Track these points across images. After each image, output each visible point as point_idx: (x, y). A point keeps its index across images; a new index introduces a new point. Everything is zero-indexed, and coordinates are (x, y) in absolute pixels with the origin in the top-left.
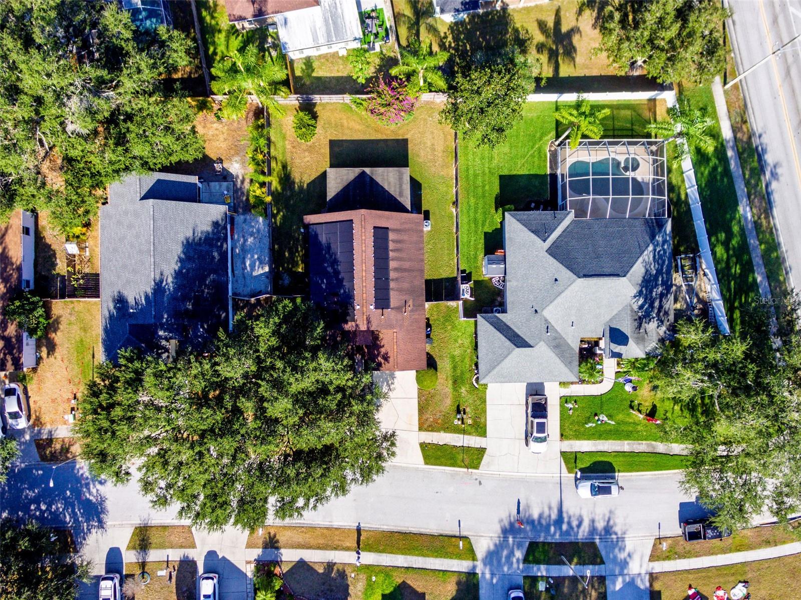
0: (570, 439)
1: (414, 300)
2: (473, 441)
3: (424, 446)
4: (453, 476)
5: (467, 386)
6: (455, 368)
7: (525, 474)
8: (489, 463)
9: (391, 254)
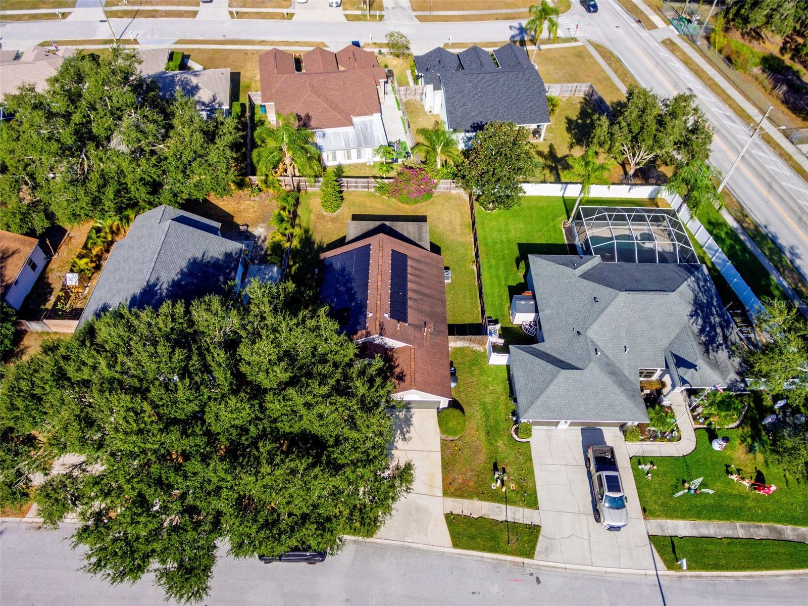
0: (658, 516)
2: (520, 515)
3: (451, 519)
4: (497, 565)
6: (487, 416)
7: (603, 569)
8: (547, 548)
9: (409, 277)
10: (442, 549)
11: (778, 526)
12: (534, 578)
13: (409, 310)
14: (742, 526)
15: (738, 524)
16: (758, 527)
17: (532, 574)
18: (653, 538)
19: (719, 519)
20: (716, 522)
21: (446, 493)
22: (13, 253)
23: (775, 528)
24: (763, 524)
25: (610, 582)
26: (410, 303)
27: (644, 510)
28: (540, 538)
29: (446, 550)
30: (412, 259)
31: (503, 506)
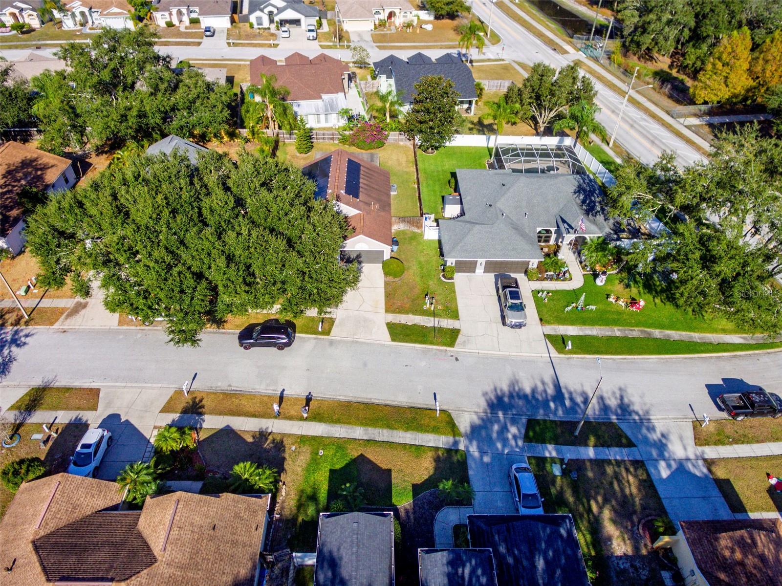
0: (552, 323)
2: (447, 323)
3: (391, 327)
4: (425, 352)
6: (422, 268)
7: (508, 354)
8: (465, 342)
9: (361, 176)
10: (383, 343)
11: (648, 330)
12: (454, 358)
13: (360, 193)
14: (619, 330)
15: (616, 328)
16: (631, 330)
17: (452, 356)
18: (547, 337)
19: (600, 325)
20: (597, 327)
21: (387, 311)
22: (52, 166)
23: (645, 332)
24: (636, 329)
25: (513, 360)
26: (361, 189)
27: (541, 320)
28: (460, 336)
29: (386, 343)
30: (365, 167)
31: (432, 319)
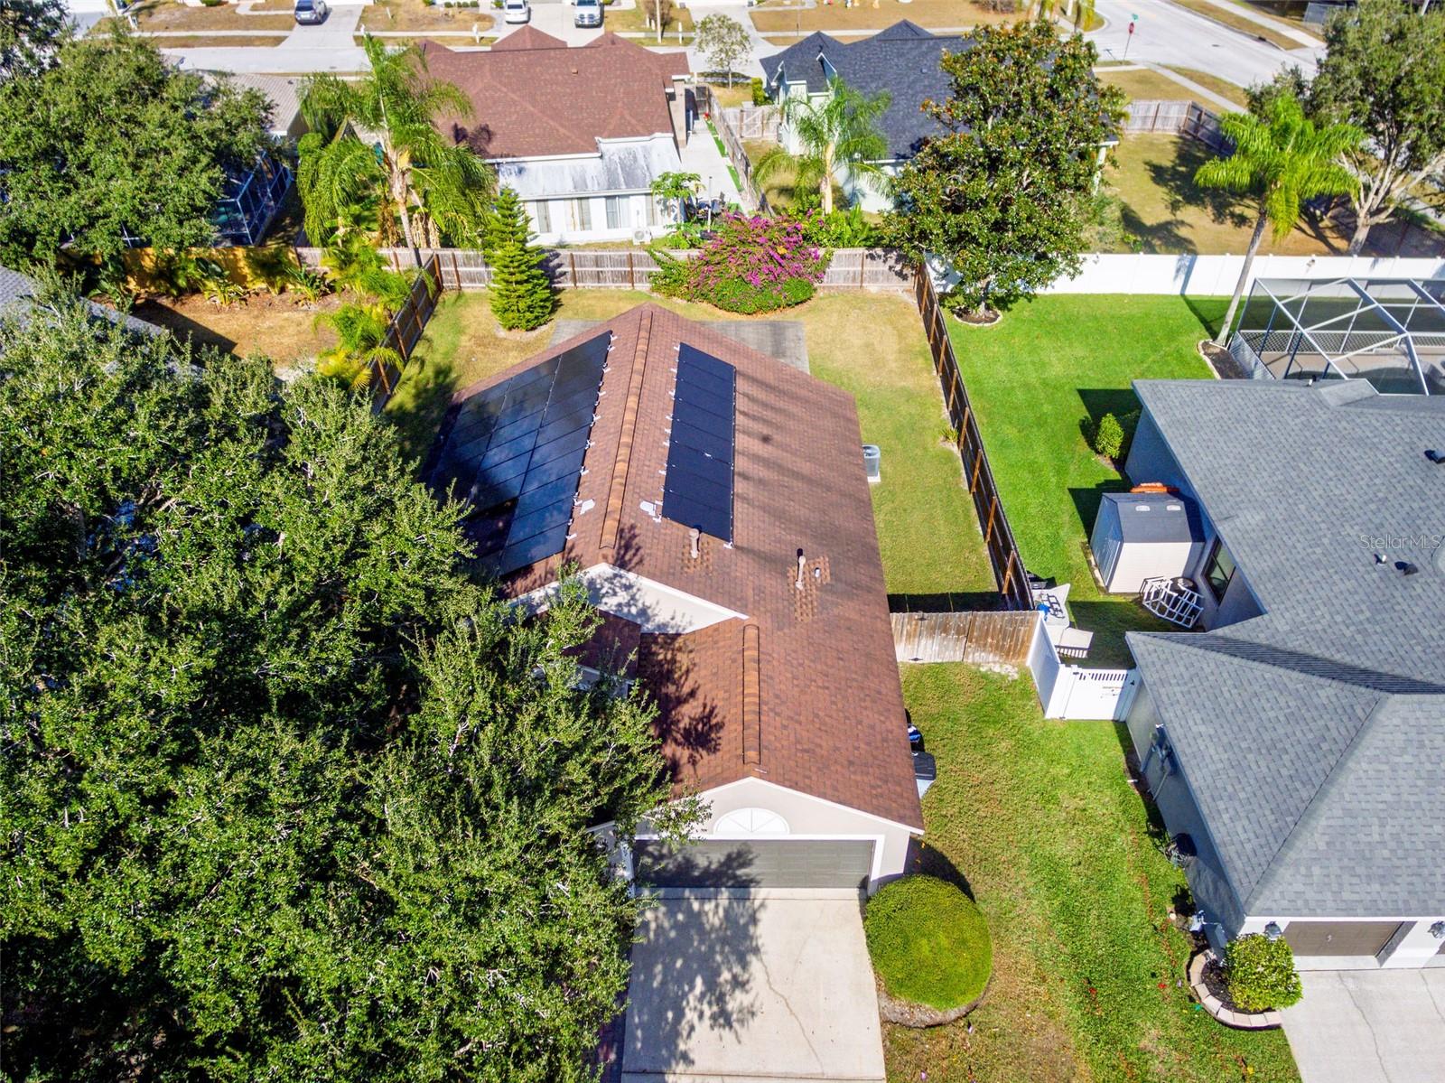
1: (834, 563)
5: (1169, 1012)
6: (1070, 915)
13: (737, 508)
